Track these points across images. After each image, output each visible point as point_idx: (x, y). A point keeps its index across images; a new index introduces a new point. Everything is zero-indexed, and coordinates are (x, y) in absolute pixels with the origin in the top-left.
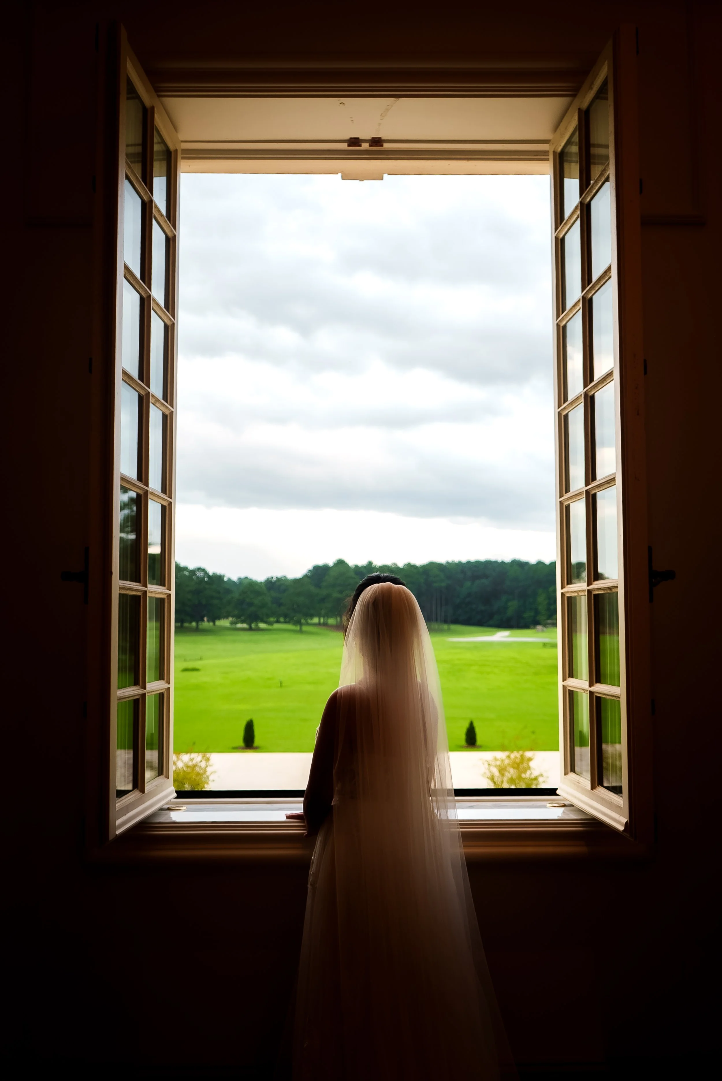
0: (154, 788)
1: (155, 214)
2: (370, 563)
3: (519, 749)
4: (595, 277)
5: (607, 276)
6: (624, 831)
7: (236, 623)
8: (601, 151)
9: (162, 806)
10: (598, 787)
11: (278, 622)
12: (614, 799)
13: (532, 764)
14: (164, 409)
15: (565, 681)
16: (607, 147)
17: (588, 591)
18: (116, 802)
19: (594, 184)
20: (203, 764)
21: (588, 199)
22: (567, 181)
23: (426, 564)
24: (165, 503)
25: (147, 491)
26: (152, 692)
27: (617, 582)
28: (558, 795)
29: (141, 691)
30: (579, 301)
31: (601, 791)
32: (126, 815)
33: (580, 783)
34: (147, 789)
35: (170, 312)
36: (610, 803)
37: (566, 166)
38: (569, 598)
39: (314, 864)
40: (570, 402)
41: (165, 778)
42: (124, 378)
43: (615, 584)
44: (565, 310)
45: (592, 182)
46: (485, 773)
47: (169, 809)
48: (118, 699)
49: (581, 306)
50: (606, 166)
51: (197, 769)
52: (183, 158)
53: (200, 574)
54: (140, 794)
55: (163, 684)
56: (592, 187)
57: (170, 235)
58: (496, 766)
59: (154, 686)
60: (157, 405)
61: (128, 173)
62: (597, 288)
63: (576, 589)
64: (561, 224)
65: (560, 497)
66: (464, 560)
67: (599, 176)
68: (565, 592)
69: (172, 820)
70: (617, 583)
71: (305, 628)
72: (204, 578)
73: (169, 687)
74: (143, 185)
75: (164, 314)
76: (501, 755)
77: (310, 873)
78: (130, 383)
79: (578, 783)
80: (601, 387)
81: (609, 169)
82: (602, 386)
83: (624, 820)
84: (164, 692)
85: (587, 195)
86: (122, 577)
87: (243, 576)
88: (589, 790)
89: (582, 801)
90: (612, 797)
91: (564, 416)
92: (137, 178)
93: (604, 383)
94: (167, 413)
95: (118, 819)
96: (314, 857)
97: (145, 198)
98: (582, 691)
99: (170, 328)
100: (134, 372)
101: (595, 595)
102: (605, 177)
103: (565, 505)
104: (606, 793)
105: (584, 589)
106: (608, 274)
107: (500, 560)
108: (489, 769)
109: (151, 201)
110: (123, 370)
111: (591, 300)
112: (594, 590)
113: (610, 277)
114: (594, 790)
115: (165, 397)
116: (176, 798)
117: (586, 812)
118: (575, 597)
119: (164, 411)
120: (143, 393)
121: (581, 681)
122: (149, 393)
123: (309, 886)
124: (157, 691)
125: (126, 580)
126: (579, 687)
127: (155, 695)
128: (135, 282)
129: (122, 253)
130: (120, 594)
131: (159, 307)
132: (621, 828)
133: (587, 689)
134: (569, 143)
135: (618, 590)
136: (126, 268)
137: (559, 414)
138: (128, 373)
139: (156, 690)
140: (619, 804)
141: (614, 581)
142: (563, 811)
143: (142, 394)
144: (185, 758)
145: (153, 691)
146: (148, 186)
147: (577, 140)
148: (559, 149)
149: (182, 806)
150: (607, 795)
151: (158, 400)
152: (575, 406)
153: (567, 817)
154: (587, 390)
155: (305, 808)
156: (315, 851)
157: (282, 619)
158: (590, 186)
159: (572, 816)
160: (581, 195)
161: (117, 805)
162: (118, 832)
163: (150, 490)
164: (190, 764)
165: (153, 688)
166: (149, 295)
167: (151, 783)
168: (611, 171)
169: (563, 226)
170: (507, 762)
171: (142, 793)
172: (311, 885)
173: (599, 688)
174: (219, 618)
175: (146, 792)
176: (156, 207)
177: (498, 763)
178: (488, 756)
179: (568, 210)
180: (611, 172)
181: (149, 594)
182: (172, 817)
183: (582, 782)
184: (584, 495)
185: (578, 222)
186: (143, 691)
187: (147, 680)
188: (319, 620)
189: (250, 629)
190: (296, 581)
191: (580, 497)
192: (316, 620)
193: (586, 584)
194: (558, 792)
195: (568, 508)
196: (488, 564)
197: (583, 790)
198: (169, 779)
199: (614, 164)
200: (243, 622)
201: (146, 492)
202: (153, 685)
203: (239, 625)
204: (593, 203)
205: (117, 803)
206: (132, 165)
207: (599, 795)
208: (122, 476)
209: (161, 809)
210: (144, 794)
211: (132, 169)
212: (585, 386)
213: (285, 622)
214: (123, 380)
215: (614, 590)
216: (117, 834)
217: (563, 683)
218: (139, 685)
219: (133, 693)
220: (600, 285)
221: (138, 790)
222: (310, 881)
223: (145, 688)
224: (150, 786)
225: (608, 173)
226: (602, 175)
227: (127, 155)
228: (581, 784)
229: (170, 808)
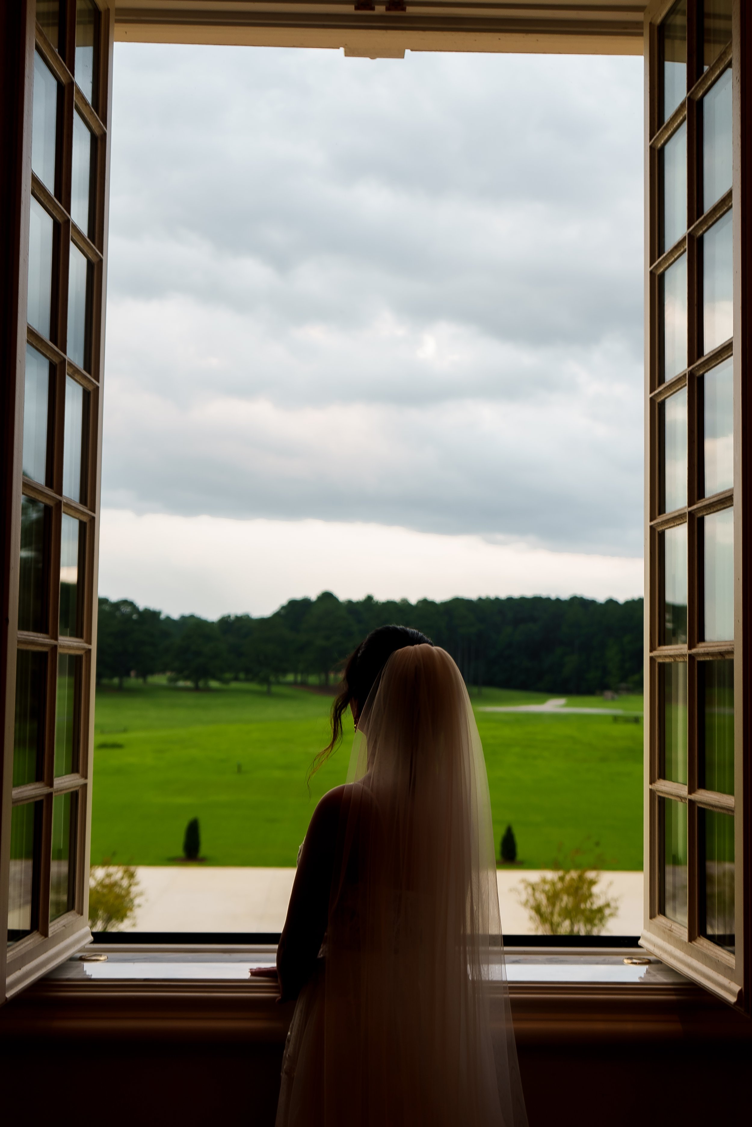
0: (62, 929)
1: (76, 101)
2: (370, 598)
3: (577, 867)
4: (708, 207)
5: (726, 206)
6: (736, 1003)
7: (176, 680)
8: (720, 24)
9: (73, 955)
10: (698, 938)
11: (236, 679)
12: (722, 956)
13: (596, 889)
14: (86, 383)
15: (653, 784)
16: (728, 18)
17: (691, 657)
18: (7, 950)
19: (708, 72)
20: (125, 883)
21: (700, 94)
22: (668, 65)
23: (449, 600)
24: (85, 519)
25: (60, 502)
26: (61, 790)
27: (733, 645)
28: (640, 947)
29: (46, 790)
30: (684, 239)
31: (703, 943)
32: (20, 969)
33: (674, 931)
34: (51, 931)
35: (96, 243)
36: (716, 962)
37: (668, 43)
38: (662, 666)
39: (291, 1043)
40: (668, 384)
41: (77, 914)
42: (29, 339)
43: (729, 648)
44: (664, 252)
45: (706, 68)
46: (527, 901)
47: (82, 959)
48: (13, 803)
49: (686, 247)
50: (727, 48)
51: (117, 890)
52: (118, 21)
53: (126, 610)
54: (40, 939)
55: (77, 779)
56: (706, 76)
57: (97, 132)
58: (544, 891)
59: (65, 782)
60: (75, 378)
61: (39, 43)
62: (710, 223)
63: (671, 653)
64: (659, 129)
65: (651, 520)
66: (503, 595)
67: (716, 62)
68: (655, 656)
69: (85, 975)
70: (733, 647)
71: (275, 689)
72: (131, 614)
73: (86, 782)
74: (60, 60)
75: (88, 246)
76: (550, 875)
77: (284, 1055)
78: (38, 347)
79: (670, 930)
80: (713, 365)
81: (732, 52)
82: (715, 364)
83: (737, 988)
84: (79, 790)
85: (698, 88)
86: (23, 626)
87: (187, 612)
88: (685, 942)
89: (675, 957)
90: (720, 953)
91: (659, 404)
92: (52, 51)
93: (718, 360)
94: (90, 388)
95: (9, 975)
96: (291, 1033)
97: (63, 79)
98: (679, 799)
99: (96, 266)
100: (44, 331)
101: (699, 662)
102: (726, 63)
103: (658, 532)
104: (710, 948)
105: (684, 653)
106: (727, 203)
107: (553, 596)
108: (534, 895)
109: (72, 84)
110: (28, 328)
111: (701, 240)
112: (698, 654)
113: (731, 207)
114: (693, 942)
115: (87, 366)
116: (93, 942)
117: (680, 973)
118: (670, 664)
119: (85, 386)
120: (56, 360)
121: (676, 784)
122: (65, 360)
123: (283, 1075)
124: (68, 789)
125: (28, 630)
126: (674, 794)
127: (66, 795)
128: (46, 200)
129: (30, 160)
130: (18, 650)
131: (80, 237)
132: (732, 999)
133: (686, 797)
134: (672, 11)
135: (733, 656)
136: (35, 180)
137: (652, 400)
138: (36, 332)
139: (68, 787)
140: (729, 964)
141: (728, 643)
142: (647, 970)
143: (55, 363)
144: (100, 873)
145: (63, 790)
146: (67, 61)
147: (686, 7)
148: (659, 20)
149: (101, 955)
150: (711, 950)
151: (76, 371)
152: (675, 390)
153: (652, 980)
154: (693, 369)
155: (279, 961)
156: (293, 1025)
157: (242, 676)
158: (703, 76)
159: (660, 978)
160: (689, 88)
161: (8, 955)
162: (9, 995)
163: (64, 501)
164: (107, 881)
165: (62, 785)
166: (66, 218)
167: (58, 922)
168: (735, 55)
169: (662, 131)
170: (559, 886)
171: (43, 937)
172: (286, 1073)
173: (704, 796)
174: (152, 672)
175: (50, 935)
176: (79, 91)
177: (547, 887)
178: (534, 876)
179: (670, 109)
180: (734, 57)
181: (60, 650)
182: (86, 971)
183: (675, 930)
184: (686, 519)
185: (685, 127)
186: (50, 790)
187: (55, 773)
188: (296, 678)
189: (196, 689)
190: (263, 622)
191: (680, 520)
192: (290, 678)
193: (686, 646)
194: (641, 942)
195: (662, 535)
196: (538, 602)
197: (677, 942)
198: (82, 916)
199: (739, 45)
200: (186, 678)
201: (59, 504)
202: (63, 781)
203: (181, 683)
204: (707, 100)
205: (9, 951)
206: (44, 30)
207: (701, 950)
208: (25, 481)
209: (72, 959)
210: (47, 938)
211: (45, 37)
212: (690, 362)
213: (247, 680)
214: (28, 341)
215: (727, 657)
216: (6, 998)
217: (650, 787)
218: (43, 781)
219: (34, 793)
220: (715, 219)
221: (39, 933)
222: (285, 1067)
223: (51, 784)
224: (56, 926)
225: (729, 58)
226: (720, 59)
227: (38, 15)
228: (675, 933)
229: (83, 957)
